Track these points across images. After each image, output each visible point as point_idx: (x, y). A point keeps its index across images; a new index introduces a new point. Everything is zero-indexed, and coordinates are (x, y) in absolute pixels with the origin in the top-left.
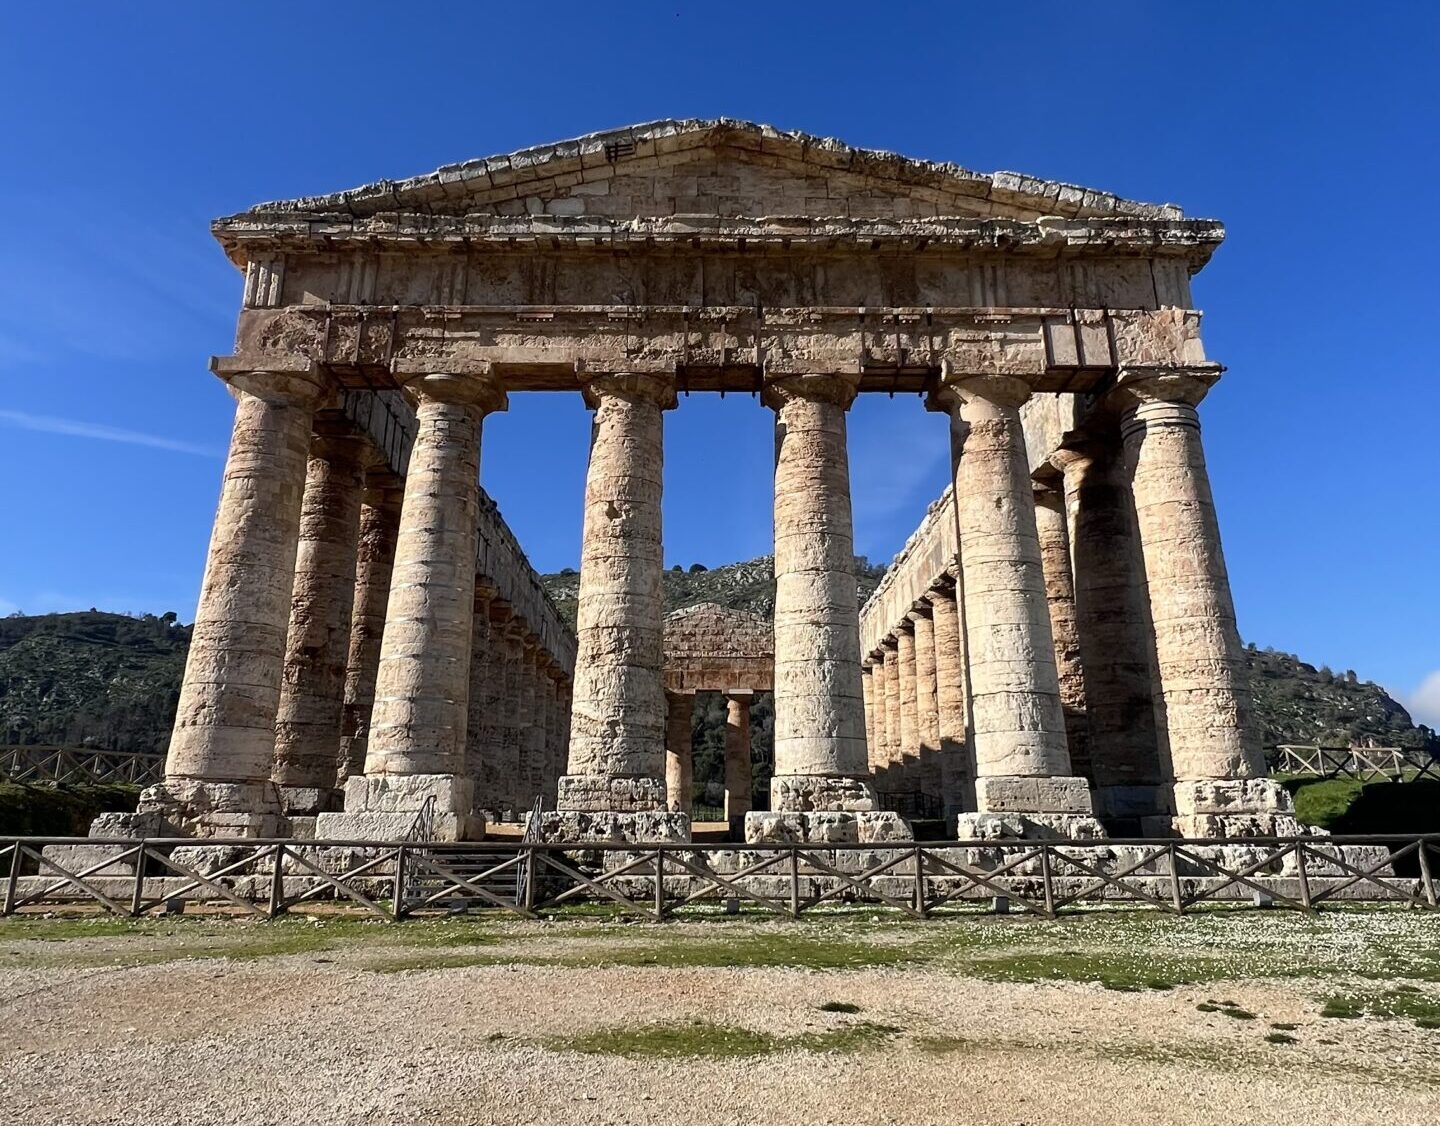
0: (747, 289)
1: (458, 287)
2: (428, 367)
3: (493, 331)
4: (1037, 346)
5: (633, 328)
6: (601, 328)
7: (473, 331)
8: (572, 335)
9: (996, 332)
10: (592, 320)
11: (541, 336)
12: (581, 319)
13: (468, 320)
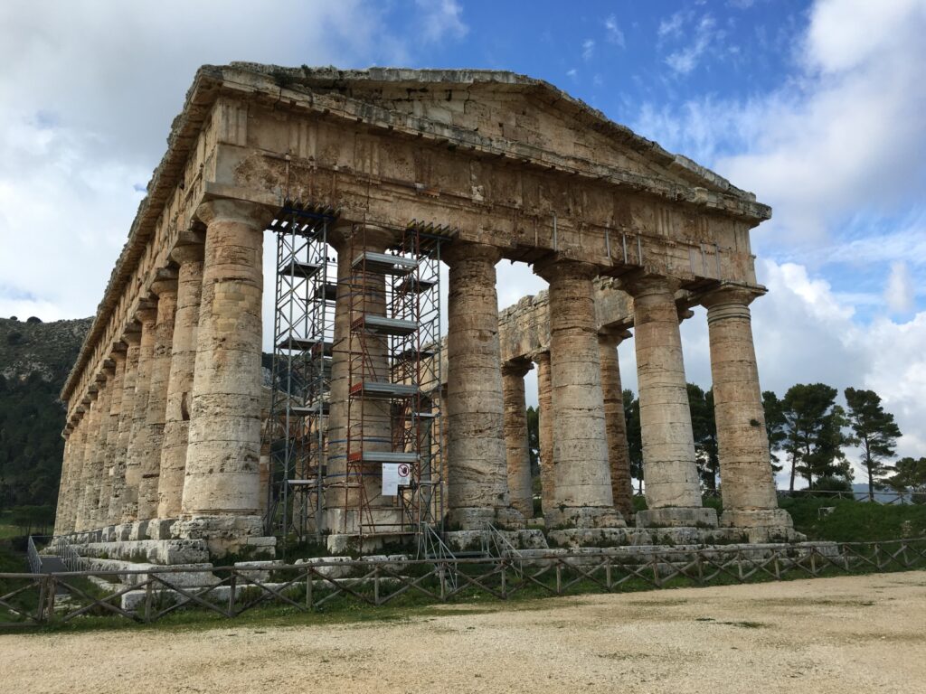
0: (546, 198)
3: (400, 198)
4: (688, 263)
5: (484, 212)
6: (467, 209)
7: (387, 195)
8: (448, 210)
9: (669, 251)
10: (462, 203)
11: (430, 207)
12: (455, 200)
13: (384, 187)
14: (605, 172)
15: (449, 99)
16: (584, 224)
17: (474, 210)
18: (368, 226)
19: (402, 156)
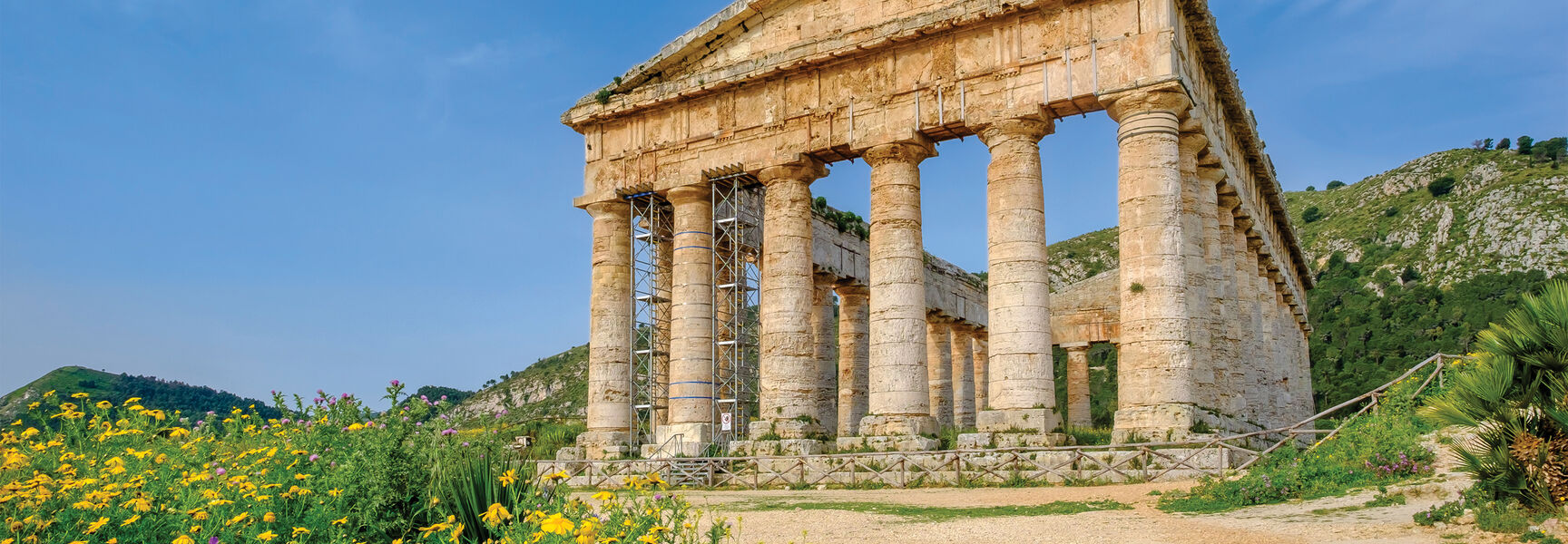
0: (845, 86)
1: (684, 125)
2: (671, 185)
3: (705, 151)
4: (1041, 87)
5: (779, 132)
6: (761, 136)
7: (694, 153)
8: (746, 144)
9: (1010, 83)
10: (756, 132)
11: (729, 149)
12: (749, 133)
13: (691, 147)
14: (895, 27)
15: (746, 30)
16: (884, 99)
17: (768, 134)
18: (672, 190)
19: (707, 109)
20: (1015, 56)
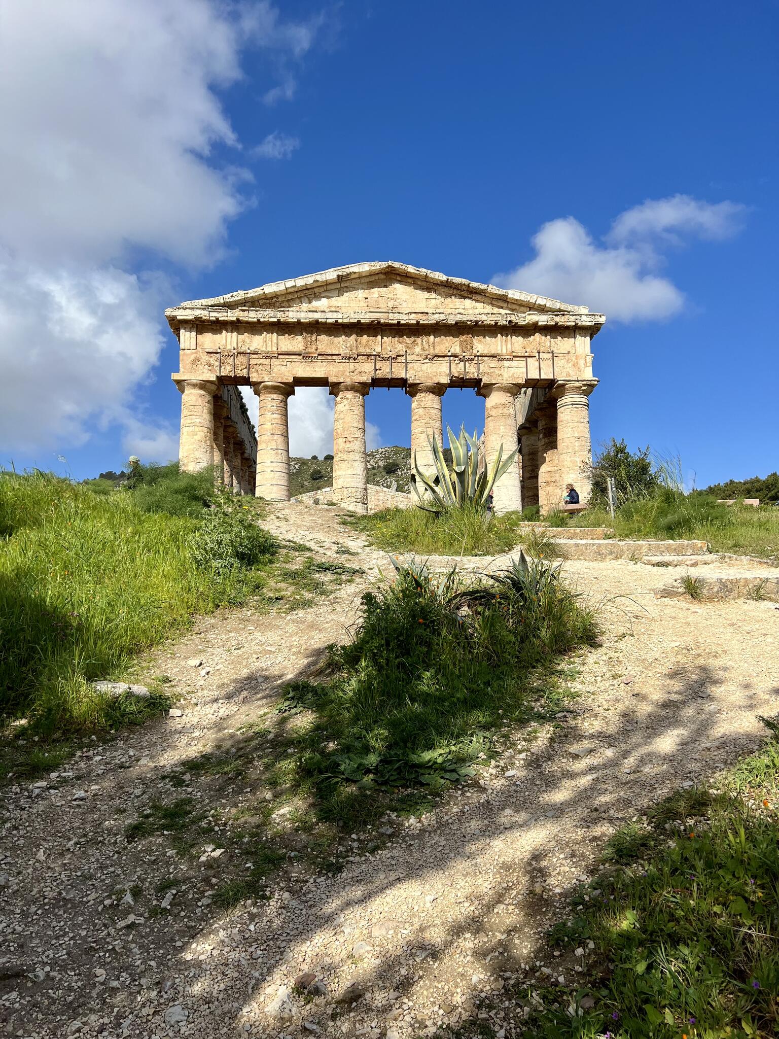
0: (401, 343)
1: (275, 342)
3: (293, 362)
4: (523, 370)
5: (352, 361)
6: (338, 361)
7: (284, 361)
8: (326, 364)
9: (506, 364)
10: (334, 357)
11: (312, 364)
12: (330, 357)
13: (280, 357)
16: (429, 356)
17: (344, 361)
19: (293, 335)
20: (509, 350)
